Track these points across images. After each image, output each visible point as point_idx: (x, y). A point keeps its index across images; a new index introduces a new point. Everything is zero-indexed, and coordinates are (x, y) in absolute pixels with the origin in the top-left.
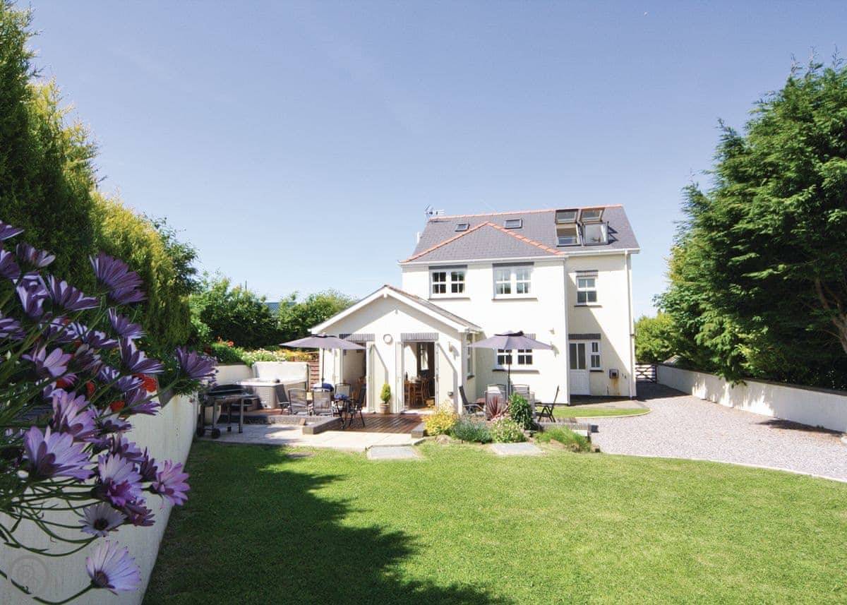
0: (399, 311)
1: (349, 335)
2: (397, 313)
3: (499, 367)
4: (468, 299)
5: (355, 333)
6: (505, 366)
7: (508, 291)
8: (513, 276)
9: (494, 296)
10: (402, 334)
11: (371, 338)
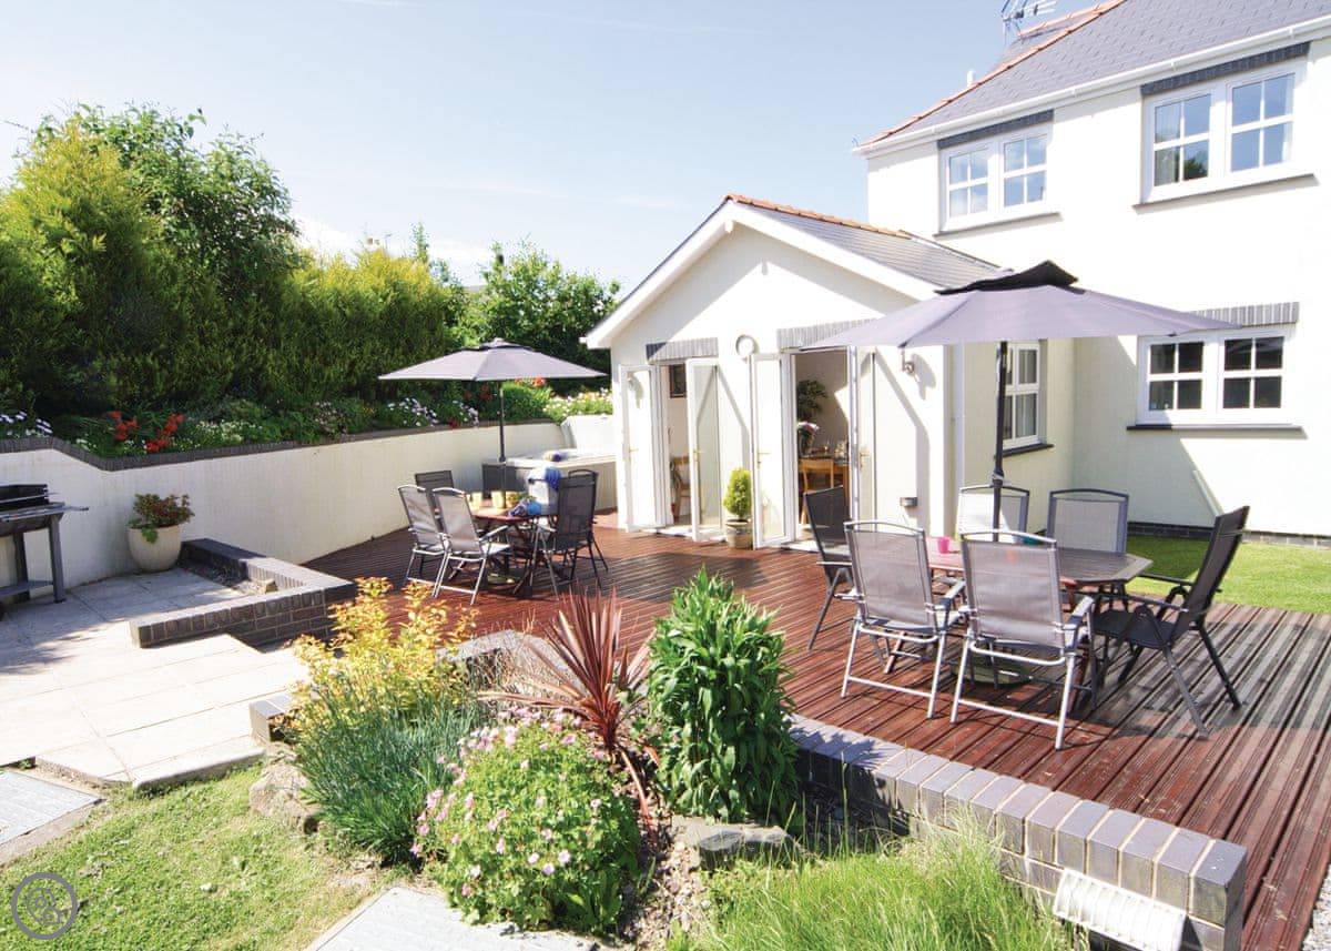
0: (770, 266)
1: (661, 345)
2: (765, 271)
3: (1154, 417)
4: (1054, 216)
5: (671, 341)
6: (1176, 416)
7: (1195, 170)
8: (1221, 113)
9: (1144, 191)
10: (779, 332)
11: (708, 347)
